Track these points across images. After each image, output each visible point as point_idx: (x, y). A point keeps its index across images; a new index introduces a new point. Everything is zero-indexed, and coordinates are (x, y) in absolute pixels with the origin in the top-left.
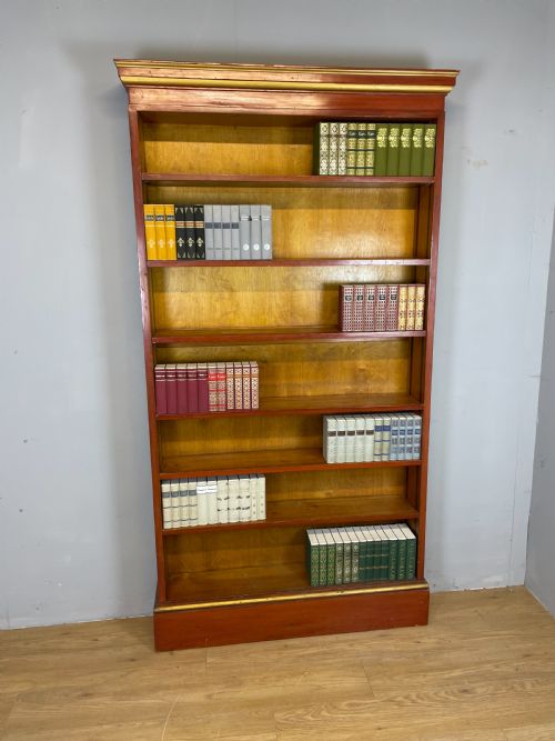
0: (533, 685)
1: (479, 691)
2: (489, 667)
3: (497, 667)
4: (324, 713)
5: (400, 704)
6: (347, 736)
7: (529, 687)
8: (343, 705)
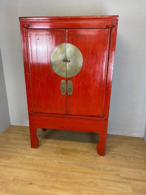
0: (133, 160)
1: (117, 158)
2: (123, 153)
3: (125, 154)
4: (76, 154)
5: (95, 156)
6: (79, 159)
7: (131, 160)
8: (81, 153)
